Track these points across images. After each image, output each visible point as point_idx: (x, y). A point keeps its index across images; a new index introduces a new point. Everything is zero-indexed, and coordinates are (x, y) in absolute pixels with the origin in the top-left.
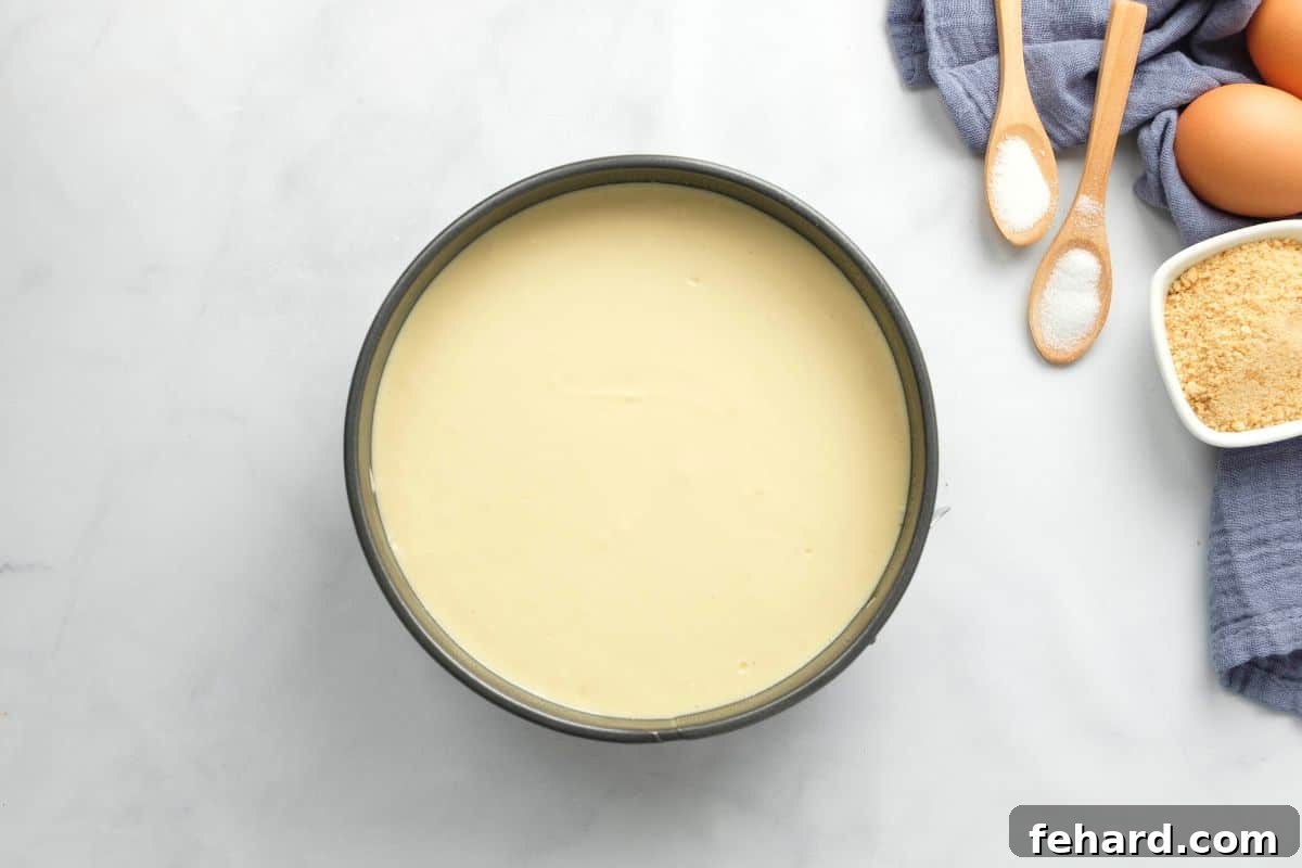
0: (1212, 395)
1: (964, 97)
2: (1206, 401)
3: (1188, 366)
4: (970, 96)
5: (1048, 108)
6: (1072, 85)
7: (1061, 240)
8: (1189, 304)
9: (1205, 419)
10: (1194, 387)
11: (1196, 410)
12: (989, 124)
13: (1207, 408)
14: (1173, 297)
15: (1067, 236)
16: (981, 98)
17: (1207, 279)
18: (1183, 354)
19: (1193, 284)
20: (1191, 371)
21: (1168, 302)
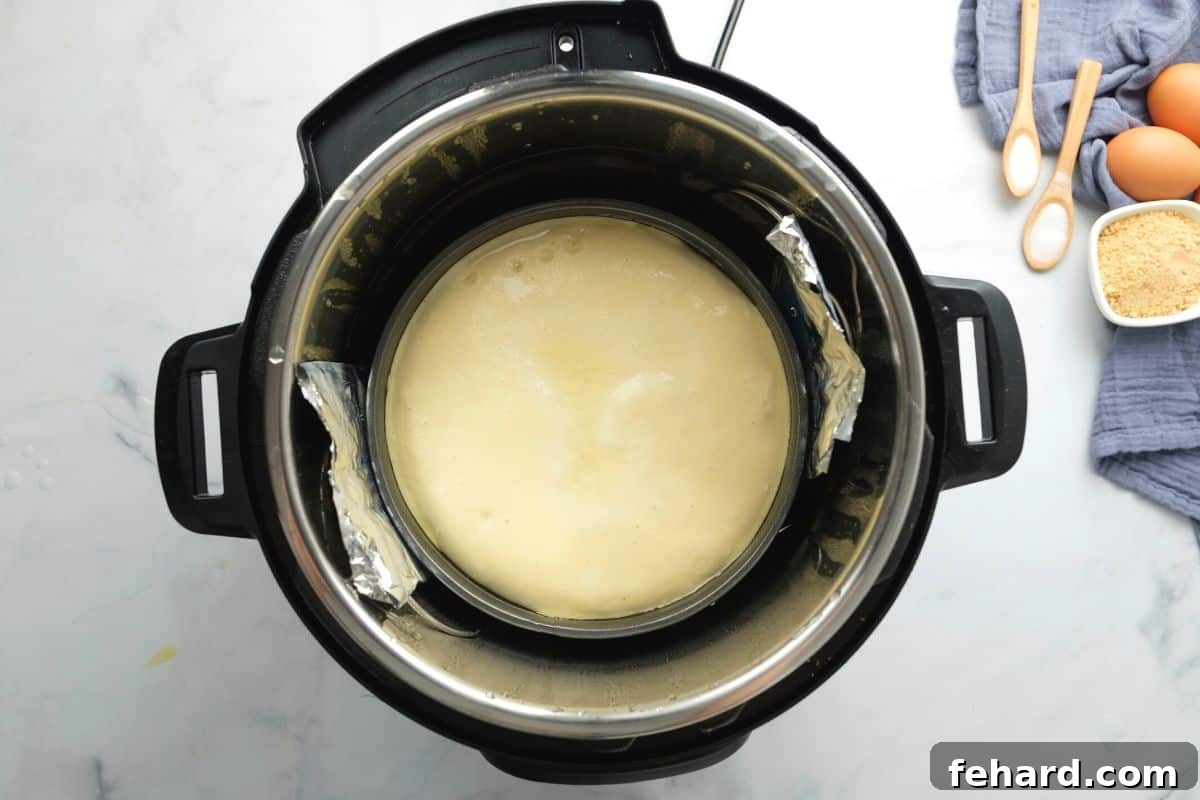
0: (1121, 294)
1: (997, 111)
2: (1117, 298)
3: (1108, 276)
4: (1000, 110)
5: (1041, 123)
6: (1056, 110)
7: (1045, 199)
8: (1112, 242)
9: (1114, 308)
10: (1111, 289)
11: (1109, 302)
12: (1008, 127)
13: (1117, 301)
14: (1104, 238)
15: (1048, 194)
16: (1005, 112)
17: (1125, 229)
18: (1105, 270)
19: (1116, 231)
20: (1109, 279)
21: (1099, 240)
